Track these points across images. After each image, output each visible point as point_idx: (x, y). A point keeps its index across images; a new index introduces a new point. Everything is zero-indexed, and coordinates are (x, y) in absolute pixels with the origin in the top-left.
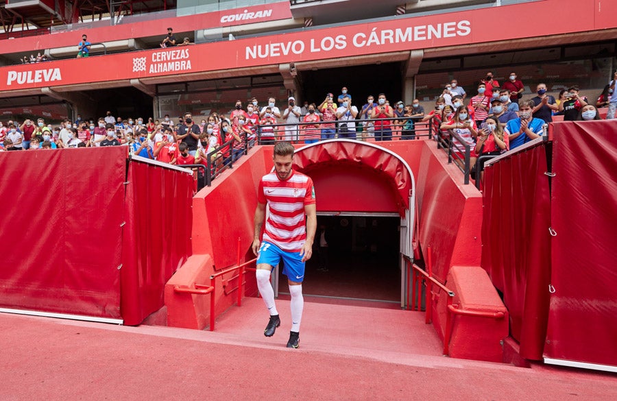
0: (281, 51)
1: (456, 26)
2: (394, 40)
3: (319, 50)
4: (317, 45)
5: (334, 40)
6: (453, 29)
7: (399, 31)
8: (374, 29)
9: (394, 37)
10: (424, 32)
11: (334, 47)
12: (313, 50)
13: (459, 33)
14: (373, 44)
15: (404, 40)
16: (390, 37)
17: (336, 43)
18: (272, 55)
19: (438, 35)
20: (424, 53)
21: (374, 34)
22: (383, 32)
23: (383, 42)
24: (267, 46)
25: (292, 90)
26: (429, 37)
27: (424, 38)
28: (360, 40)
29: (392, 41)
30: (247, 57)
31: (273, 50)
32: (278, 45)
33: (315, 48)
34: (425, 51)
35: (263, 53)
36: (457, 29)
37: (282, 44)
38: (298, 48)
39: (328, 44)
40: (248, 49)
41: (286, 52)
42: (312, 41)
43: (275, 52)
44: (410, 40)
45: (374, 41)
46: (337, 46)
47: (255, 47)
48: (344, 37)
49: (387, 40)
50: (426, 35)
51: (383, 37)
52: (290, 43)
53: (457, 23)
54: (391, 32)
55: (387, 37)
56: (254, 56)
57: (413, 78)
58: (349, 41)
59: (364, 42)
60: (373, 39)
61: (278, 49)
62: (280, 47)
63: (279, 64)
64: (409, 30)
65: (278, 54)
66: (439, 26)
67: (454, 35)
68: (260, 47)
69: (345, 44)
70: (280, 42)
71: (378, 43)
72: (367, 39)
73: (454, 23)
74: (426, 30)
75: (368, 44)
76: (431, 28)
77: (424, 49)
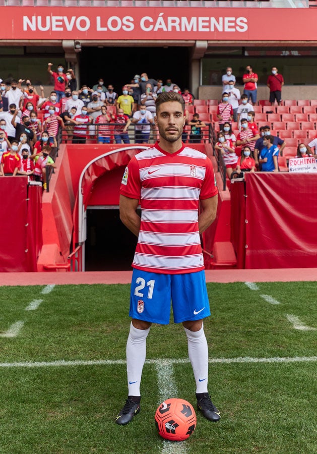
0: (64, 26)
1: (235, 22)
2: (181, 28)
3: (105, 29)
4: (104, 24)
5: (122, 20)
6: (233, 24)
7: (184, 19)
8: (161, 14)
9: (180, 24)
10: (207, 24)
11: (121, 28)
12: (99, 28)
13: (238, 28)
14: (160, 30)
15: (189, 29)
16: (176, 25)
17: (123, 24)
18: (54, 29)
19: (220, 29)
20: (208, 44)
21: (160, 19)
22: (170, 19)
23: (170, 29)
24: (48, 18)
25: (72, 63)
26: (212, 29)
27: (207, 30)
28: (147, 24)
29: (178, 29)
30: (25, 29)
31: (54, 23)
32: (61, 18)
33: (102, 26)
34: (209, 42)
35: (44, 25)
36: (236, 25)
37: (65, 18)
38: (83, 24)
39: (114, 24)
40: (26, 19)
41: (70, 28)
42: (98, 19)
43: (57, 26)
44: (195, 29)
45: (160, 27)
46: (124, 28)
47: (34, 18)
48: (131, 19)
49: (174, 28)
50: (209, 27)
51: (170, 24)
52: (73, 18)
53: (236, 19)
54: (177, 19)
55: (173, 24)
56: (33, 28)
57: (199, 60)
58: (137, 23)
59: (151, 27)
60: (160, 24)
61: (61, 23)
62: (63, 21)
63: (62, 40)
64: (194, 19)
65: (61, 29)
66: (221, 19)
67: (233, 30)
68: (40, 18)
69: (132, 26)
70: (63, 16)
71: (165, 29)
72: (154, 23)
73: (233, 19)
74: (209, 22)
75: (156, 29)
76: (213, 20)
77: (207, 40)
